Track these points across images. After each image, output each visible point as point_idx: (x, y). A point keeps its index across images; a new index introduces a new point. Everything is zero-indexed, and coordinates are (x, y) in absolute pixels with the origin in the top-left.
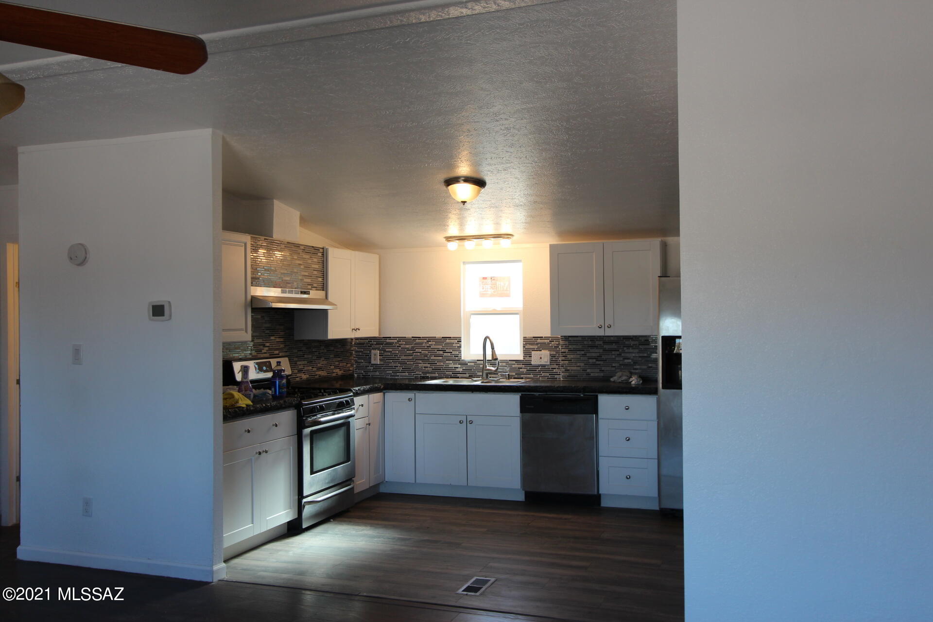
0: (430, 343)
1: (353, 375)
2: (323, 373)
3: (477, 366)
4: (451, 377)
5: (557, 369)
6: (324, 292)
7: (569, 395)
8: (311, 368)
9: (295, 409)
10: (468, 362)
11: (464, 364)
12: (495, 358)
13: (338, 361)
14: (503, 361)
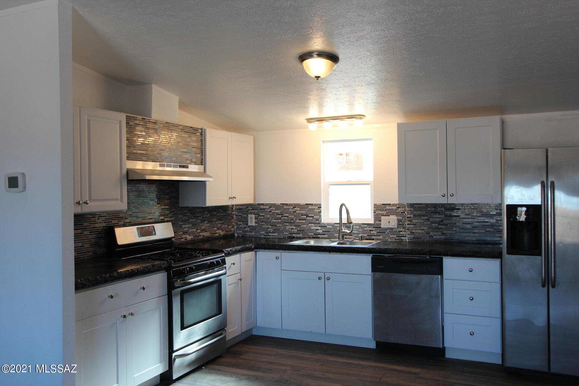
0: (295, 209)
1: (234, 235)
2: (207, 234)
3: (334, 228)
4: (313, 238)
5: (404, 231)
6: (202, 167)
7: (416, 257)
8: (195, 230)
9: (166, 272)
10: (327, 225)
11: (324, 226)
12: (350, 222)
13: (221, 224)
14: (357, 225)
